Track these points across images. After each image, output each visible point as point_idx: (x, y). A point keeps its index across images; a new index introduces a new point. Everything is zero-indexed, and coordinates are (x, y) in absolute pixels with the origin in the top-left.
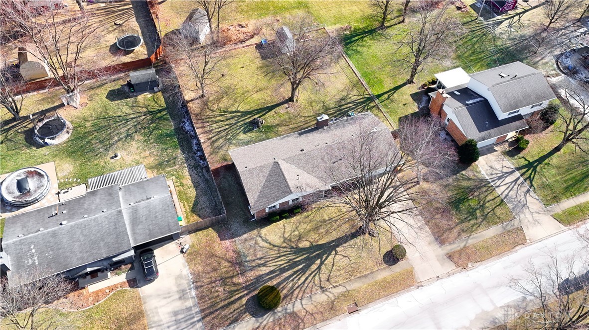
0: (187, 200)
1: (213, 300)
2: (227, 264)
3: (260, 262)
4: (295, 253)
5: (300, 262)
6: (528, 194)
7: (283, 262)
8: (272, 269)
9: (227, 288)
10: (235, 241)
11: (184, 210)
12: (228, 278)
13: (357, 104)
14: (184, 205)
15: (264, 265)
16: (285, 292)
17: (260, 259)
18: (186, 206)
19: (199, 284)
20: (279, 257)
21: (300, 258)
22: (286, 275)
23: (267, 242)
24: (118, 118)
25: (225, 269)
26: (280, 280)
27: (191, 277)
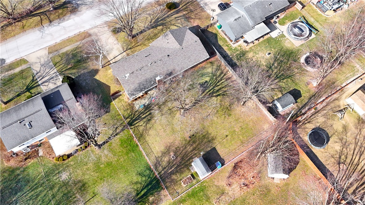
0: (221, 39)
1: (193, 4)
2: (192, 17)
3: (178, 18)
4: (163, 24)
5: (160, 21)
6: (38, 72)
7: (168, 19)
8: (172, 17)
9: (189, 9)
10: (192, 26)
11: (221, 34)
12: (190, 12)
13: (139, 118)
14: (222, 36)
15: (176, 18)
16: (165, 11)
17: (178, 20)
18: (221, 37)
19: (201, 8)
20: (170, 21)
21: (161, 22)
22: (166, 16)
23: (177, 26)
24: (284, 78)
25: (192, 15)
26: (168, 14)
27: (205, 9)
